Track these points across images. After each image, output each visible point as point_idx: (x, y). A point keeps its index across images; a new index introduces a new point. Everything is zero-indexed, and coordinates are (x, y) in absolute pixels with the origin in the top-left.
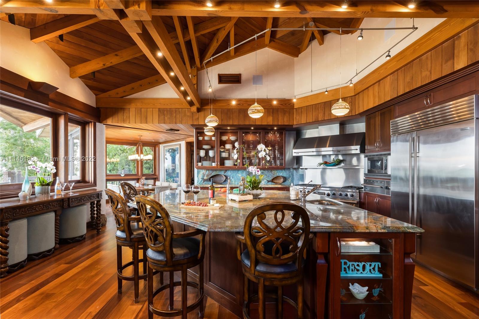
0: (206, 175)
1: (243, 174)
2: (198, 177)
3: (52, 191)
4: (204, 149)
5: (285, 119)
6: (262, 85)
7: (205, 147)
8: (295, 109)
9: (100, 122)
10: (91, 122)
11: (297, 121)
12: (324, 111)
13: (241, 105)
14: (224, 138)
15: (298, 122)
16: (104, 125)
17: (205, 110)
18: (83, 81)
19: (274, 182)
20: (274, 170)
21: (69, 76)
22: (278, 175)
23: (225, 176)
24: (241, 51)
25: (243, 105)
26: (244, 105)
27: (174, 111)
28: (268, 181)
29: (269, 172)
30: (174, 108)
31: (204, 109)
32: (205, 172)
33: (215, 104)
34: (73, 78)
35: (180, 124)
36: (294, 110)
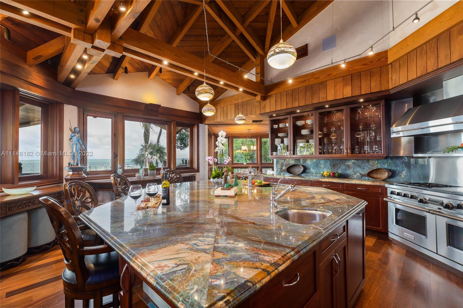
0: (284, 165)
1: (327, 165)
2: (277, 167)
3: (157, 174)
4: (279, 137)
5: (373, 84)
6: (336, 47)
7: (280, 135)
8: (390, 64)
9: (202, 123)
10: (196, 124)
11: (393, 82)
12: (436, 53)
13: (307, 80)
14: (300, 123)
15: (395, 83)
16: (206, 125)
17: (270, 97)
18: (188, 96)
19: (371, 177)
20: (373, 160)
21: (176, 95)
22: (379, 166)
23: (303, 166)
24: (306, 17)
25: (309, 80)
26: (311, 80)
27: (246, 104)
28: (362, 176)
29: (364, 162)
30: (246, 101)
31: (270, 95)
32: (283, 162)
33: (279, 88)
34: (179, 95)
35: (250, 115)
36: (389, 66)
